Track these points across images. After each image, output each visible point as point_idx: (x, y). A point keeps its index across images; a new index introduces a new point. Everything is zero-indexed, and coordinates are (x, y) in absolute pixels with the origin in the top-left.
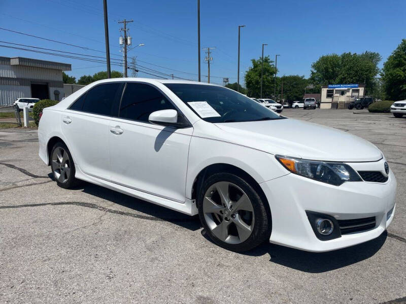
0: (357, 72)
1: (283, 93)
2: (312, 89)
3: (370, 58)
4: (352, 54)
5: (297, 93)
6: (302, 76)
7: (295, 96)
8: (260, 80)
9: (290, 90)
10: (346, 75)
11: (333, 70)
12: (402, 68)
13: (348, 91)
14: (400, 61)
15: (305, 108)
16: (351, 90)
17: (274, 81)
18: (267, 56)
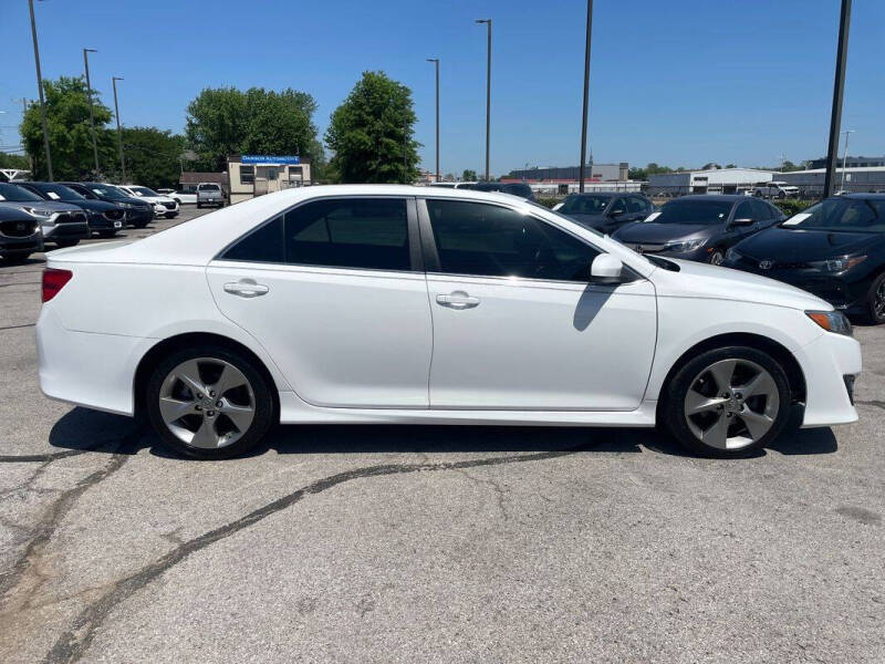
0: (279, 129)
1: (126, 169)
2: (193, 162)
3: (298, 102)
4: (266, 92)
5: (160, 169)
6: (165, 130)
7: (157, 177)
8: (71, 136)
9: (144, 162)
10: (261, 136)
11: (234, 123)
12: (366, 129)
13: (281, 169)
14: (359, 115)
15: (200, 205)
16: (287, 169)
17: (107, 139)
18: (77, 77)
